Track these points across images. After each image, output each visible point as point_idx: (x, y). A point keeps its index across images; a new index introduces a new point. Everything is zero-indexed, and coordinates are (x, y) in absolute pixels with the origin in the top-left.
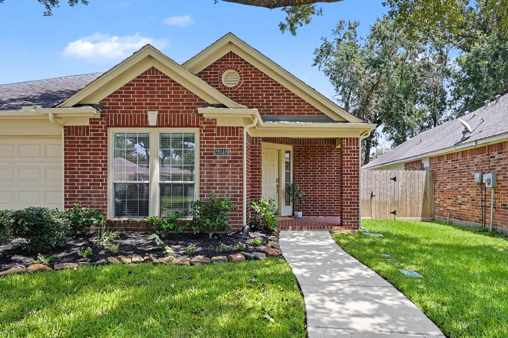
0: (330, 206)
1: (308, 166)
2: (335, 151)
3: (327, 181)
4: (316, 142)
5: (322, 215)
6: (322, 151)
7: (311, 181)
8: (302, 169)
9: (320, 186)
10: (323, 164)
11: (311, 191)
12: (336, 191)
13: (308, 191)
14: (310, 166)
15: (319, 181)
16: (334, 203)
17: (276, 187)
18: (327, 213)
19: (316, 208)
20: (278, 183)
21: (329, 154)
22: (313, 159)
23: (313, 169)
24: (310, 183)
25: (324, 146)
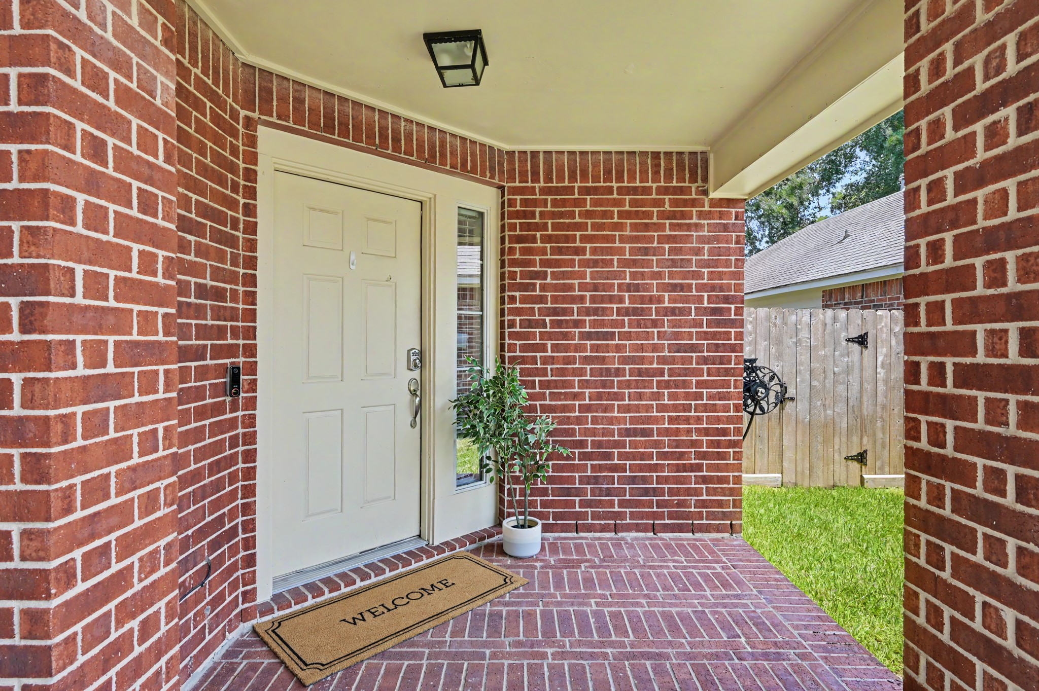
0: (677, 480)
1: (571, 288)
2: (701, 215)
3: (663, 360)
4: (608, 172)
5: (638, 528)
6: (637, 215)
7: (586, 360)
8: (542, 299)
9: (628, 384)
10: (643, 275)
11: (585, 408)
12: (706, 408)
13: (571, 408)
14: (582, 287)
15: (625, 360)
16: (699, 468)
17: (408, 396)
18: (661, 516)
19: (609, 492)
20: (416, 374)
21: (673, 227)
22: (594, 251)
23: (593, 299)
24: (581, 372)
25: (647, 191)
